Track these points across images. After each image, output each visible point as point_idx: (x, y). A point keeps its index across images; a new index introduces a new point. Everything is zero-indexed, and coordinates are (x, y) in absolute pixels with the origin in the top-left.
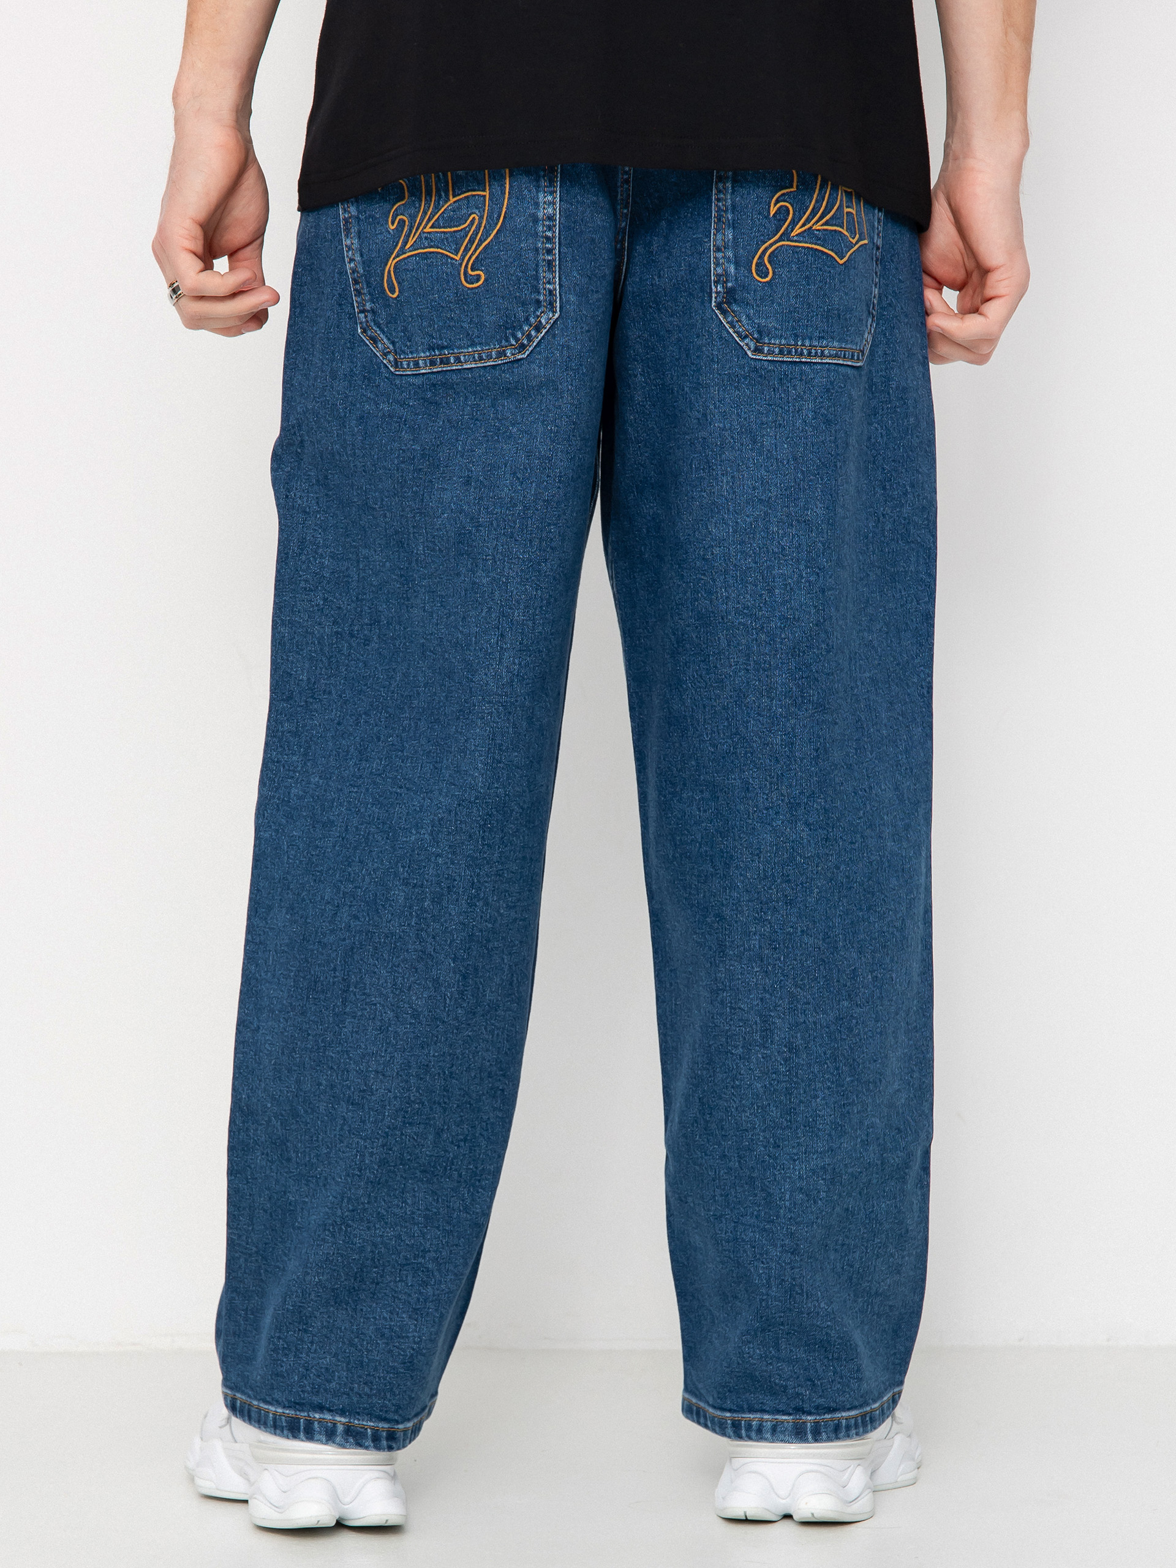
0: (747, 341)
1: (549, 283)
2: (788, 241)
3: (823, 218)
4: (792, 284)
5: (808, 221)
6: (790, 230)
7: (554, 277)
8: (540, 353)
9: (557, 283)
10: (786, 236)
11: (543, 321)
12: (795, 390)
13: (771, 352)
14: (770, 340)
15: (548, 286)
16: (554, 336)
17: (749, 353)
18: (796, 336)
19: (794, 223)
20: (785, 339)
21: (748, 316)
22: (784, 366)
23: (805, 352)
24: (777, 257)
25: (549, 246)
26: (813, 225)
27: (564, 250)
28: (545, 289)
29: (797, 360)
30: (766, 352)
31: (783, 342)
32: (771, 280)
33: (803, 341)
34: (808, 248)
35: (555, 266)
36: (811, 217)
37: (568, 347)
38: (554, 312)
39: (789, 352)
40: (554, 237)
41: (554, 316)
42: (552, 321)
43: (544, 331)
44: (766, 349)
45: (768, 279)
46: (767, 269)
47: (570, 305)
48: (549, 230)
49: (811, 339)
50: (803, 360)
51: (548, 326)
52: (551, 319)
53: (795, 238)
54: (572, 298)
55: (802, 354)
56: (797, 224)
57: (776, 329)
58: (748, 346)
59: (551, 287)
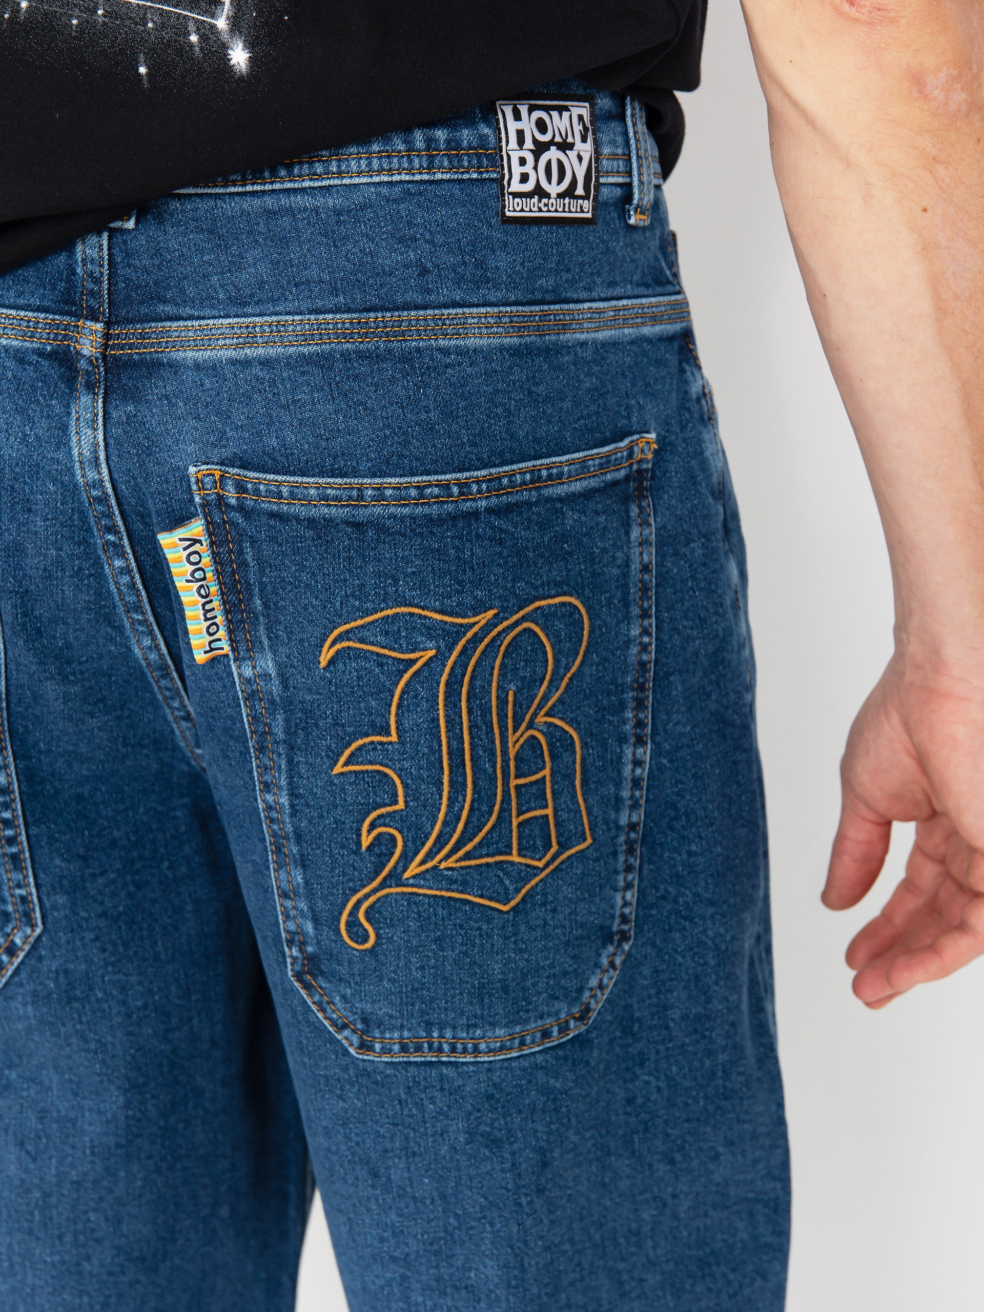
0: (346, 1033)
1: (19, 886)
2: (397, 886)
3: (459, 849)
4: (412, 950)
5: (430, 856)
6: (400, 869)
7: (26, 877)
8: (21, 985)
9: (32, 884)
10: (395, 878)
11: (18, 941)
12: (434, 1103)
13: (386, 1051)
14: (383, 1033)
15: (18, 892)
16: (40, 959)
17: (352, 1051)
18: (429, 1025)
19: (406, 858)
20: (409, 1030)
21: (343, 997)
22: (412, 1070)
23: (446, 1047)
24: (379, 912)
25: (9, 833)
26: (440, 862)
27: (34, 831)
28: (13, 896)
29: (434, 1059)
30: (378, 1050)
31: (406, 1034)
32: (373, 947)
33: (440, 1032)
34: (435, 896)
35: (25, 860)
36: (434, 850)
37: (66, 972)
38: (33, 926)
39: (419, 1049)
40: (15, 817)
41: (33, 931)
42: (32, 940)
43: (22, 955)
44: (378, 1047)
45: (368, 945)
46: (366, 930)
47: (58, 910)
48: (6, 809)
49: (454, 1028)
50: (444, 1059)
51: (27, 948)
52: (29, 937)
53: (411, 881)
54: (61, 899)
55: (440, 1050)
56: (412, 860)
57: (391, 1017)
58: (348, 1040)
59: (23, 892)
